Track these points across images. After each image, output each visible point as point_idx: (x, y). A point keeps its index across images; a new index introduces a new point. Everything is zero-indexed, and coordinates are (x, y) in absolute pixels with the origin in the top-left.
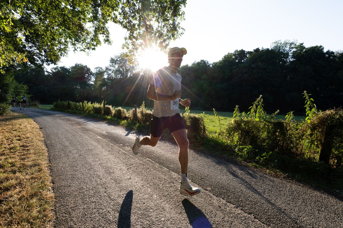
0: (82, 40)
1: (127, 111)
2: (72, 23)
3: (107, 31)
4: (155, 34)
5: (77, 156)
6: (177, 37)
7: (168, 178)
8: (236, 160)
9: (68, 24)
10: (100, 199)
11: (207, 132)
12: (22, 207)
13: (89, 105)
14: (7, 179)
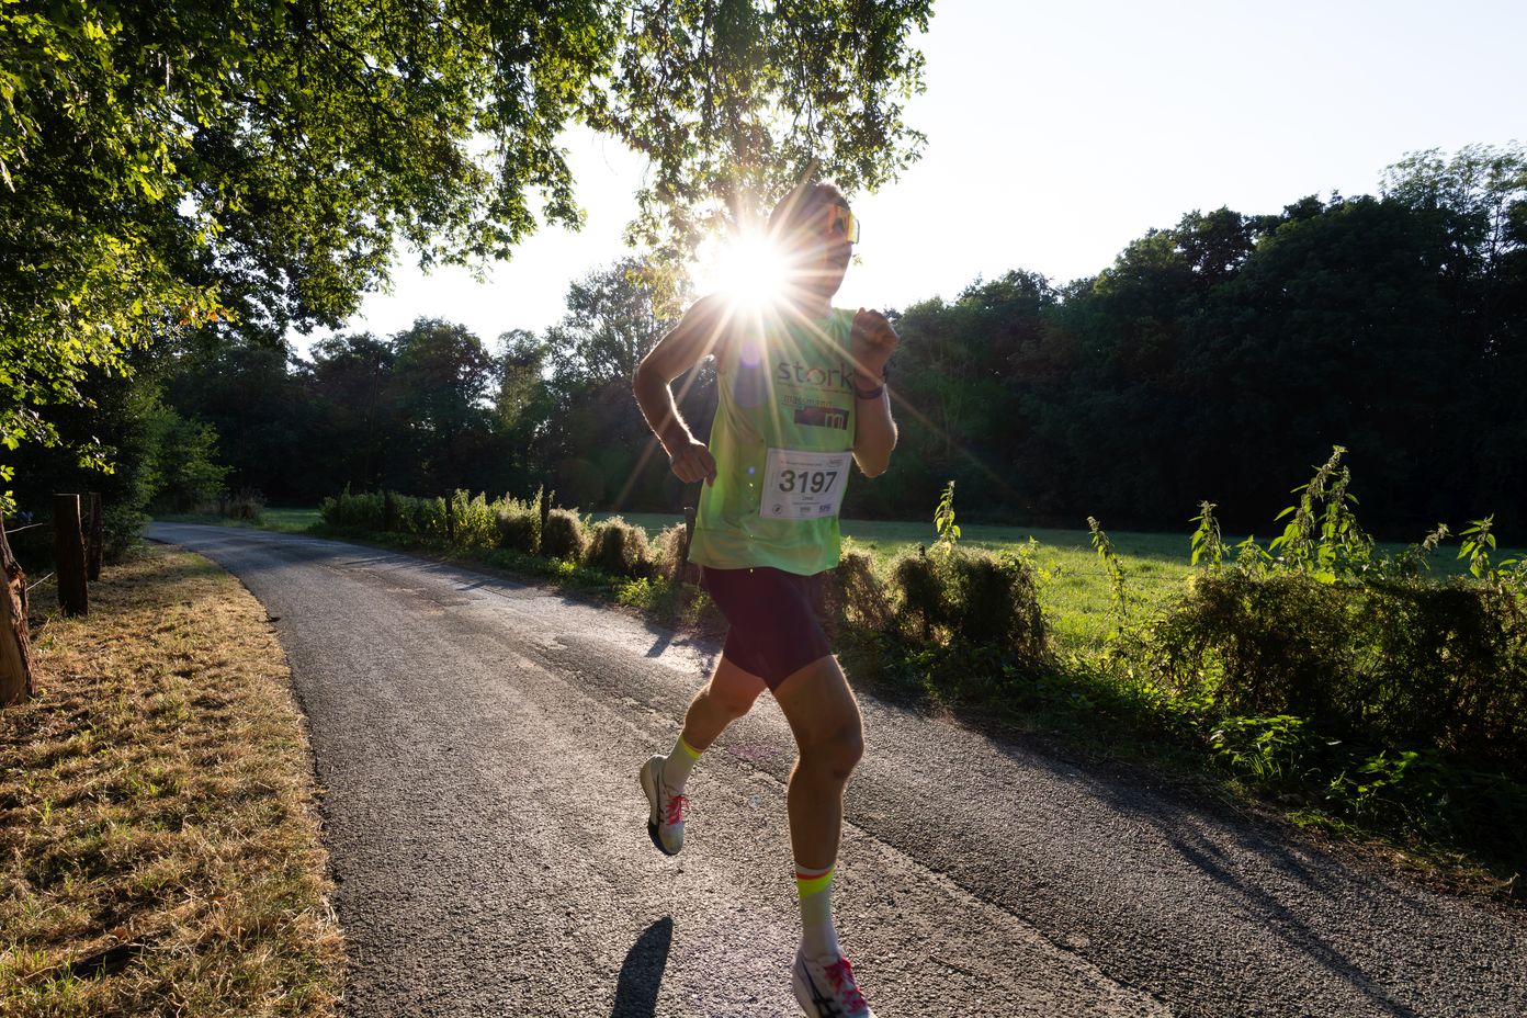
0: (451, 215)
1: (651, 536)
2: (408, 143)
3: (561, 170)
4: (781, 165)
5: (432, 752)
6: (885, 176)
7: (864, 877)
8: (1220, 794)
9: (389, 149)
10: (546, 964)
11: (1051, 642)
12: (213, 985)
13: (477, 510)
14: (146, 853)
